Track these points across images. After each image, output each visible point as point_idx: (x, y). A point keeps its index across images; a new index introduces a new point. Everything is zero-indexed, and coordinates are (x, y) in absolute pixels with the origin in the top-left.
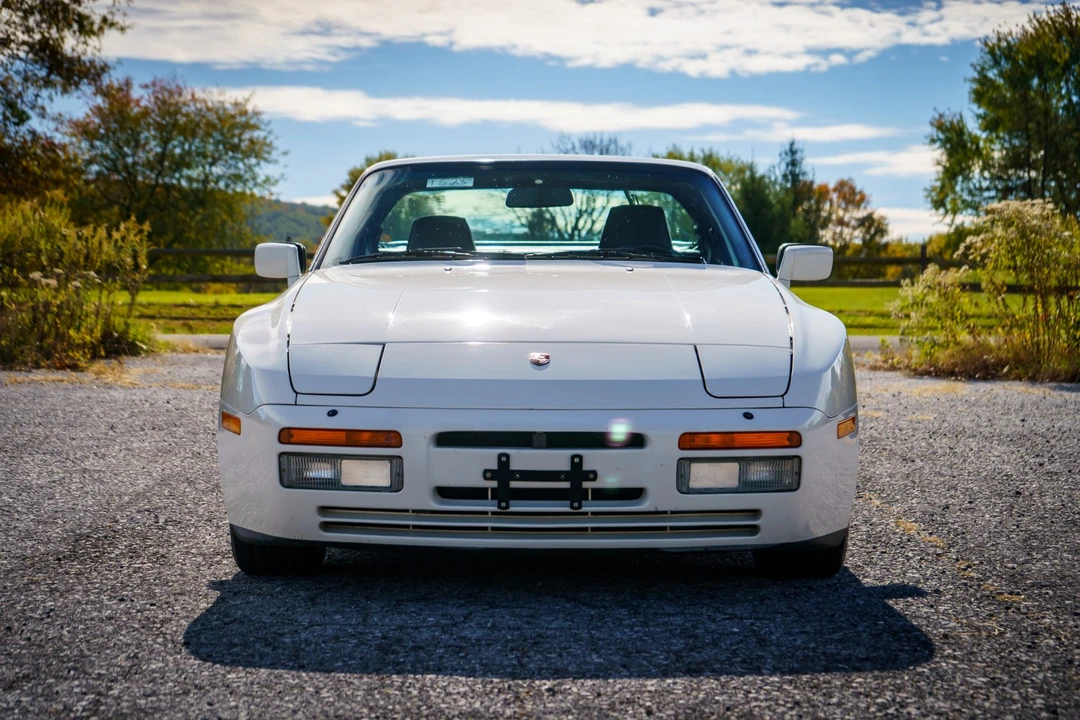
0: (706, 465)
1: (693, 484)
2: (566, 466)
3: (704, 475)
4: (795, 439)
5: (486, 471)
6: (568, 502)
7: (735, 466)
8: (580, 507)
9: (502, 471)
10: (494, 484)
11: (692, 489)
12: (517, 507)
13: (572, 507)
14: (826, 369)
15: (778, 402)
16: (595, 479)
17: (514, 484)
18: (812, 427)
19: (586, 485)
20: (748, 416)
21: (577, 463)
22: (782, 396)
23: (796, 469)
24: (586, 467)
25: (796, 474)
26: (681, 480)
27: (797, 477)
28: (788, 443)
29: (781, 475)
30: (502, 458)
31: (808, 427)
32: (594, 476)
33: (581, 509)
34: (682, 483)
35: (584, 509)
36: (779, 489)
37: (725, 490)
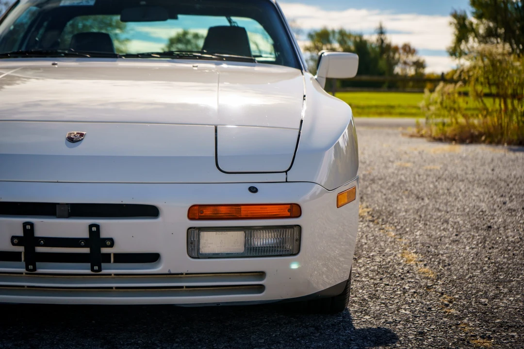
0: (214, 233)
1: (203, 250)
2: (85, 235)
3: (211, 242)
4: (295, 210)
5: (13, 238)
6: (89, 264)
7: (241, 234)
8: (100, 270)
9: (28, 238)
10: (21, 249)
11: (202, 254)
12: (44, 269)
13: (92, 270)
14: (327, 148)
15: (283, 177)
16: (112, 245)
17: (40, 249)
18: (314, 197)
19: (104, 250)
20: (253, 190)
21: (94, 231)
22: (286, 172)
23: (296, 236)
24: (104, 234)
25: (296, 240)
26: (191, 246)
27: (298, 243)
28: (289, 214)
29: (283, 242)
30: (27, 226)
31: (308, 198)
32: (111, 242)
33: (101, 271)
34: (192, 249)
35: (104, 271)
36: (281, 253)
37: (232, 255)
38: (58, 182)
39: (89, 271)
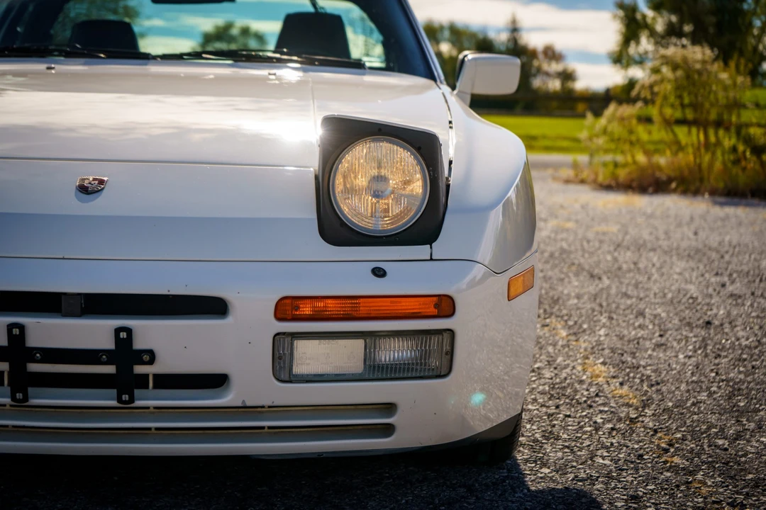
0: (316, 342)
1: (299, 369)
2: (109, 344)
3: (311, 356)
4: (445, 306)
6: (114, 392)
7: (360, 343)
8: (132, 400)
9: (16, 349)
10: (4, 366)
11: (296, 376)
12: (41, 398)
13: (120, 400)
14: (492, 206)
15: (425, 253)
16: (152, 361)
17: (34, 367)
18: (473, 284)
19: (139, 369)
20: (379, 273)
21: (124, 339)
22: (430, 243)
23: (446, 347)
24: (139, 344)
25: (447, 354)
26: (279, 363)
27: (449, 357)
28: (435, 312)
29: (425, 355)
30: (14, 330)
31: (464, 287)
32: (150, 357)
33: (133, 402)
34: (280, 367)
35: (138, 403)
36: (422, 374)
37: (344, 378)
38: (64, 259)
39: (114, 403)
